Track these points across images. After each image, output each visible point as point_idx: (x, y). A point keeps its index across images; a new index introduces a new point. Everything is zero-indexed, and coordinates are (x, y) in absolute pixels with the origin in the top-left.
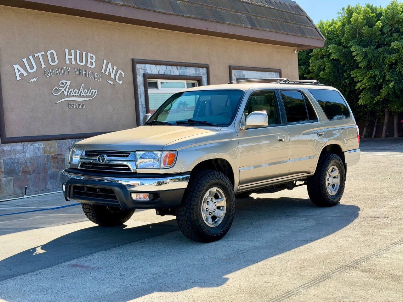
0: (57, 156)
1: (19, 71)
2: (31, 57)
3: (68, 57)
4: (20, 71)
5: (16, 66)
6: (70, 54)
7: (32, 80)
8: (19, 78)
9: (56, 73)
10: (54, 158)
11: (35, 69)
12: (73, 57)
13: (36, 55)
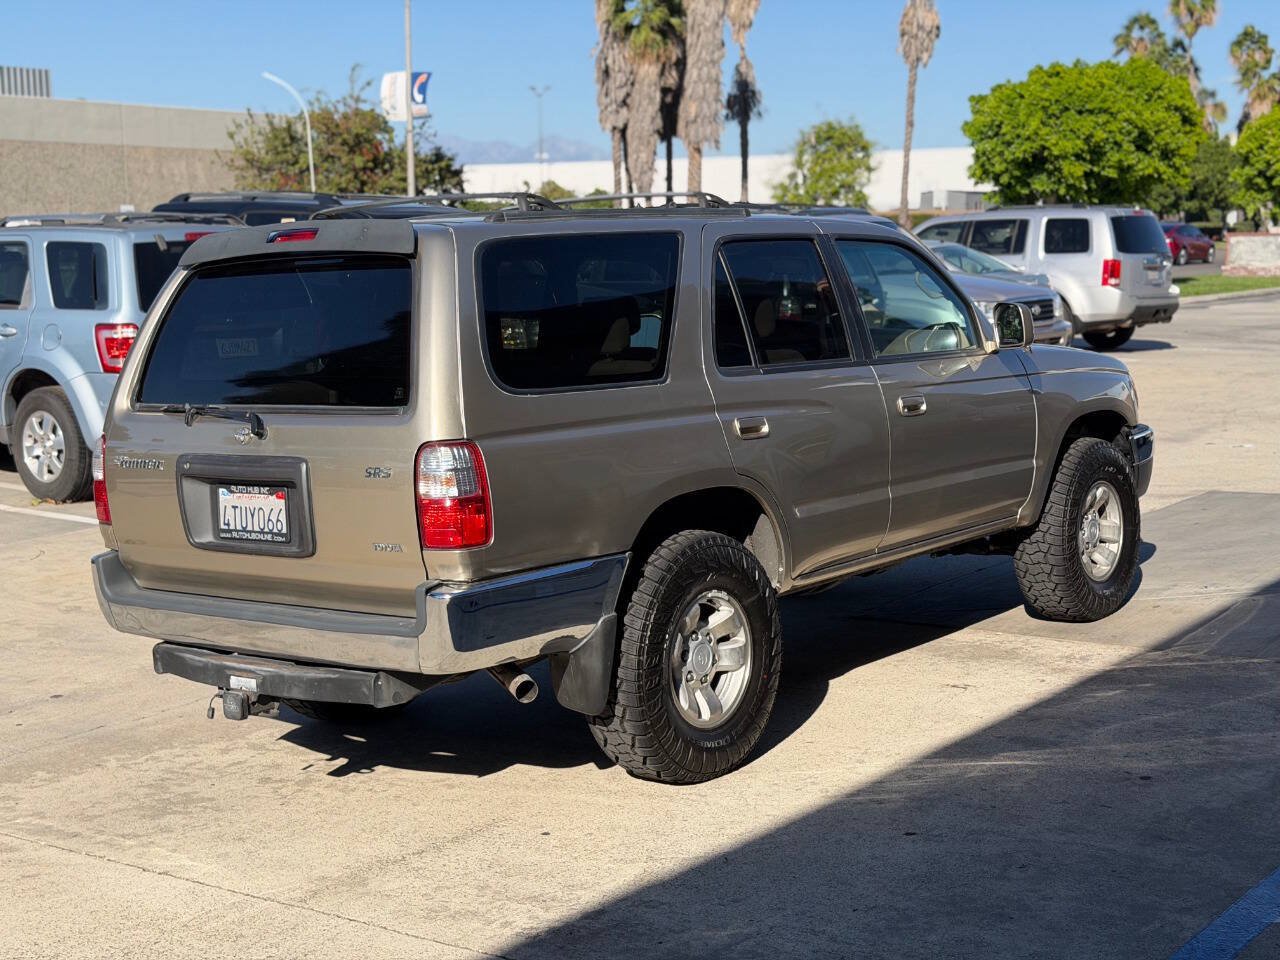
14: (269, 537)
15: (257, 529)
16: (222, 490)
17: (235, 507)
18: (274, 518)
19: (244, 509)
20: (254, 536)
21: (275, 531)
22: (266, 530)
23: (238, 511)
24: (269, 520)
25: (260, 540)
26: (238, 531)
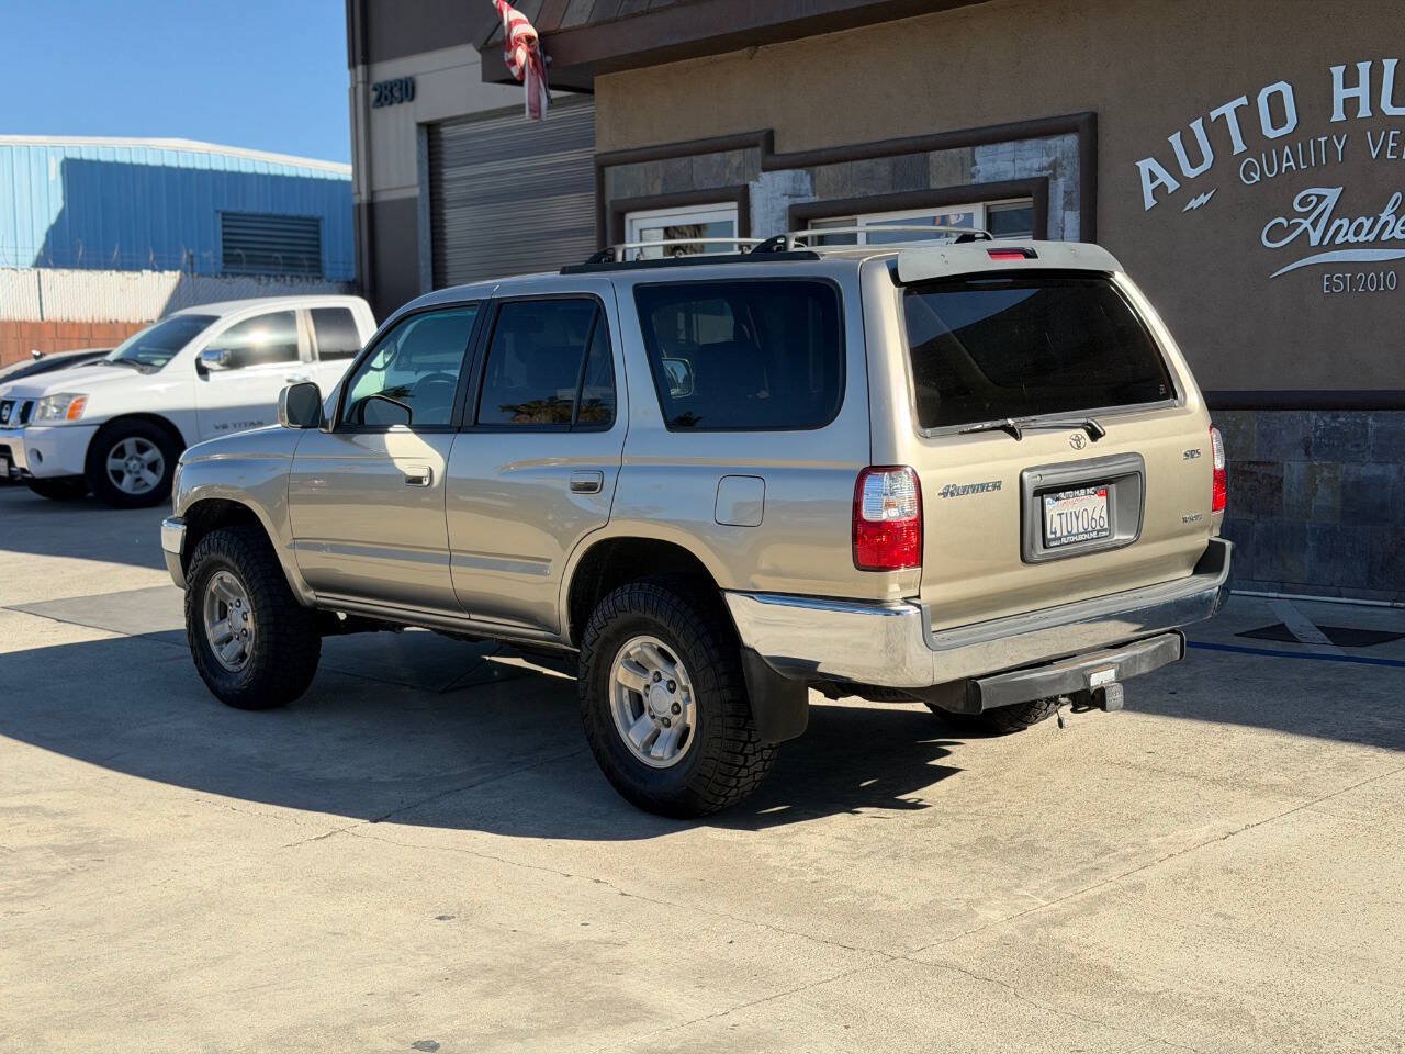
0: (1254, 468)
1: (1153, 177)
2: (1197, 126)
3: (1340, 93)
4: (1157, 178)
5: (1147, 165)
6: (1351, 80)
7: (1194, 204)
8: (1149, 202)
9: (1285, 165)
10: (1244, 473)
11: (1207, 165)
12: (1362, 91)
13: (1214, 115)
14: (1094, 535)
15: (1081, 530)
16: (1048, 500)
17: (1060, 514)
18: (1096, 516)
19: (1069, 516)
20: (1081, 538)
21: (1098, 528)
22: (1090, 529)
23: (1063, 516)
24: (1093, 518)
25: (1087, 540)
26: (1066, 537)
